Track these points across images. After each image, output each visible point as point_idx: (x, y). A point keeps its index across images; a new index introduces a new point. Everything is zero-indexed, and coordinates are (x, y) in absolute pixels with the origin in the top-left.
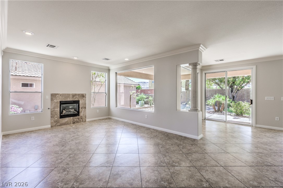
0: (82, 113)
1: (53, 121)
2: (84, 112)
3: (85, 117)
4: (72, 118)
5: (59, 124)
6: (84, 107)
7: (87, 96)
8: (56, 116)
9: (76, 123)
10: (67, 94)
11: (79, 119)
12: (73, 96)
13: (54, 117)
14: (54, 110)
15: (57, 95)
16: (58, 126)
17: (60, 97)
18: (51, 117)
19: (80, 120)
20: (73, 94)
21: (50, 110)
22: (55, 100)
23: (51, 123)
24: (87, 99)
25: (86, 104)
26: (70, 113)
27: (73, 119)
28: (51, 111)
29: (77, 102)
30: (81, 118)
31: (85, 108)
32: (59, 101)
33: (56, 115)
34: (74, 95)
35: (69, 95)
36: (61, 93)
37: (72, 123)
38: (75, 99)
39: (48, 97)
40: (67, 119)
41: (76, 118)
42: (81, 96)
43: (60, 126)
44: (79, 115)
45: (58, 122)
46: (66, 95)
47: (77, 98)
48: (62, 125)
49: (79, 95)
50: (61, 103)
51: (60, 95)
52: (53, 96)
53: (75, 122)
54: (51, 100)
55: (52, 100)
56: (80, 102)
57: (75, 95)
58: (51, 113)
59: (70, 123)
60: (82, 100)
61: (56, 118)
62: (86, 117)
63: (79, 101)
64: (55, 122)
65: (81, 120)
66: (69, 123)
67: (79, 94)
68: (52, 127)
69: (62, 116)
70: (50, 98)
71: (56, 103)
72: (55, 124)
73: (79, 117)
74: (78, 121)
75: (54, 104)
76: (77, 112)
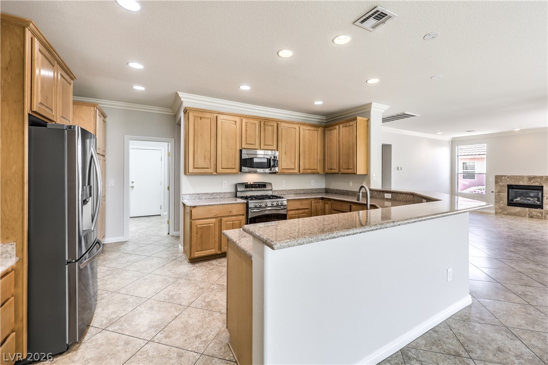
1: (498, 207)
4: (527, 209)
5: (506, 212)
8: (502, 202)
9: (535, 218)
11: (542, 213)
12: (529, 178)
13: (499, 203)
14: (499, 195)
15: (503, 178)
16: (504, 214)
17: (508, 180)
18: (496, 202)
19: (545, 217)
20: (529, 176)
21: (494, 193)
22: (500, 183)
23: (496, 209)
26: (526, 202)
27: (529, 211)
28: (495, 195)
29: (539, 188)
30: (547, 214)
32: (506, 184)
33: (502, 200)
34: (532, 178)
35: (523, 177)
36: (509, 174)
37: (527, 215)
38: (535, 183)
39: (492, 180)
40: (518, 209)
41: (535, 211)
42: (546, 179)
43: (507, 215)
44: (542, 208)
45: (505, 210)
46: (518, 177)
47: (538, 182)
48: (511, 215)
49: (542, 178)
50: (510, 187)
51: (508, 177)
52: (498, 179)
53: (534, 216)
55: (496, 182)
56: (545, 188)
57: (534, 177)
58: (495, 197)
59: (525, 216)
61: (503, 205)
63: (542, 187)
64: (500, 209)
65: (547, 217)
66: (523, 215)
68: (496, 213)
69: (511, 203)
70: (494, 180)
71: (501, 186)
72: (500, 211)
73: (541, 210)
74: (539, 217)
75: (499, 187)
76: (539, 203)
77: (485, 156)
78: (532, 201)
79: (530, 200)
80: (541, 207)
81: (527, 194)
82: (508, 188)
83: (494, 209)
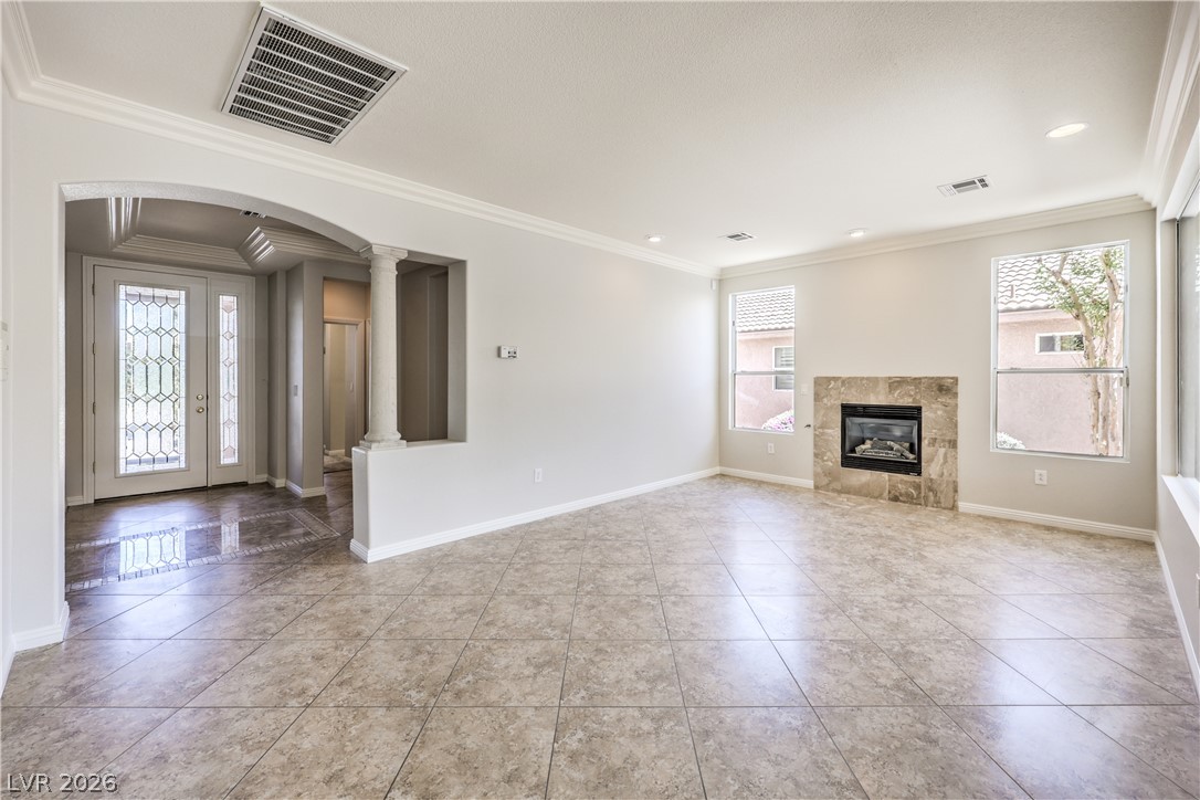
0: (933, 465)
1: (819, 470)
2: (945, 462)
3: (951, 487)
4: (886, 475)
5: (836, 485)
6: (944, 441)
7: (961, 389)
8: (829, 454)
9: (904, 502)
10: (868, 379)
11: (918, 487)
12: (890, 385)
13: (822, 458)
14: (823, 434)
15: (833, 383)
16: (834, 490)
17: (843, 389)
18: (816, 455)
19: (926, 497)
20: (890, 378)
21: (811, 430)
22: (825, 400)
23: (816, 475)
24: (961, 400)
25: (956, 426)
26: (883, 455)
27: (889, 480)
28: (815, 435)
29: (912, 414)
30: (930, 489)
31: (953, 444)
32: (839, 403)
33: (830, 451)
34: (896, 383)
35: (874, 381)
36: (845, 374)
37: (886, 494)
38: (902, 398)
39: (808, 389)
40: (866, 476)
41: (902, 480)
42: (929, 387)
43: (840, 492)
44: (919, 474)
45: (837, 478)
46: (864, 382)
47: (911, 396)
48: (848, 493)
49: (920, 383)
50: (849, 411)
51: (843, 382)
52: (822, 384)
53: (901, 495)
54: (815, 400)
55: (817, 397)
56: (925, 414)
57: (902, 381)
58: (815, 441)
59: (880, 496)
60: (933, 406)
61: (831, 464)
62: (956, 491)
63: (919, 409)
64: (825, 475)
65: (932, 498)
66: (876, 494)
67: (920, 379)
68: (816, 487)
69: (850, 460)
70: (812, 393)
71: (827, 408)
72: (825, 481)
73: (917, 479)
74: (912, 498)
75: (822, 412)
76: (912, 456)
77: (791, 333)
78: (898, 451)
79: (892, 449)
80: (914, 468)
81: (888, 430)
82: (843, 414)
83: (811, 474)
